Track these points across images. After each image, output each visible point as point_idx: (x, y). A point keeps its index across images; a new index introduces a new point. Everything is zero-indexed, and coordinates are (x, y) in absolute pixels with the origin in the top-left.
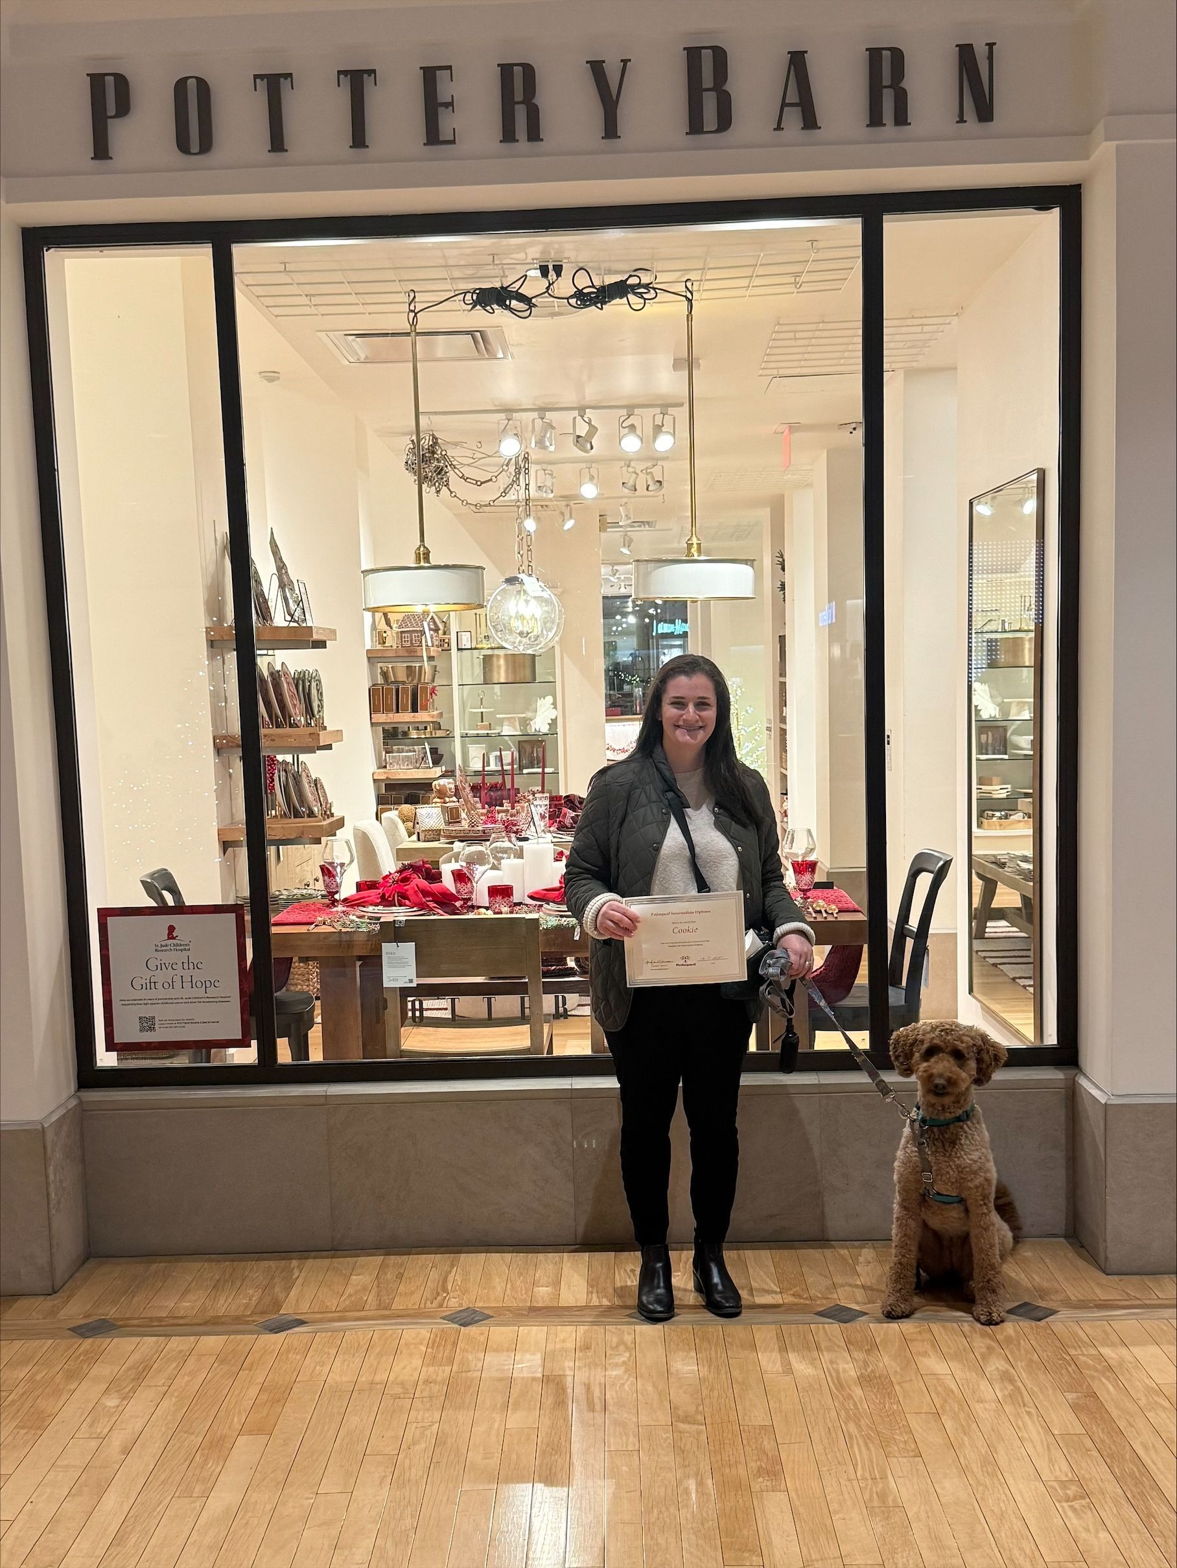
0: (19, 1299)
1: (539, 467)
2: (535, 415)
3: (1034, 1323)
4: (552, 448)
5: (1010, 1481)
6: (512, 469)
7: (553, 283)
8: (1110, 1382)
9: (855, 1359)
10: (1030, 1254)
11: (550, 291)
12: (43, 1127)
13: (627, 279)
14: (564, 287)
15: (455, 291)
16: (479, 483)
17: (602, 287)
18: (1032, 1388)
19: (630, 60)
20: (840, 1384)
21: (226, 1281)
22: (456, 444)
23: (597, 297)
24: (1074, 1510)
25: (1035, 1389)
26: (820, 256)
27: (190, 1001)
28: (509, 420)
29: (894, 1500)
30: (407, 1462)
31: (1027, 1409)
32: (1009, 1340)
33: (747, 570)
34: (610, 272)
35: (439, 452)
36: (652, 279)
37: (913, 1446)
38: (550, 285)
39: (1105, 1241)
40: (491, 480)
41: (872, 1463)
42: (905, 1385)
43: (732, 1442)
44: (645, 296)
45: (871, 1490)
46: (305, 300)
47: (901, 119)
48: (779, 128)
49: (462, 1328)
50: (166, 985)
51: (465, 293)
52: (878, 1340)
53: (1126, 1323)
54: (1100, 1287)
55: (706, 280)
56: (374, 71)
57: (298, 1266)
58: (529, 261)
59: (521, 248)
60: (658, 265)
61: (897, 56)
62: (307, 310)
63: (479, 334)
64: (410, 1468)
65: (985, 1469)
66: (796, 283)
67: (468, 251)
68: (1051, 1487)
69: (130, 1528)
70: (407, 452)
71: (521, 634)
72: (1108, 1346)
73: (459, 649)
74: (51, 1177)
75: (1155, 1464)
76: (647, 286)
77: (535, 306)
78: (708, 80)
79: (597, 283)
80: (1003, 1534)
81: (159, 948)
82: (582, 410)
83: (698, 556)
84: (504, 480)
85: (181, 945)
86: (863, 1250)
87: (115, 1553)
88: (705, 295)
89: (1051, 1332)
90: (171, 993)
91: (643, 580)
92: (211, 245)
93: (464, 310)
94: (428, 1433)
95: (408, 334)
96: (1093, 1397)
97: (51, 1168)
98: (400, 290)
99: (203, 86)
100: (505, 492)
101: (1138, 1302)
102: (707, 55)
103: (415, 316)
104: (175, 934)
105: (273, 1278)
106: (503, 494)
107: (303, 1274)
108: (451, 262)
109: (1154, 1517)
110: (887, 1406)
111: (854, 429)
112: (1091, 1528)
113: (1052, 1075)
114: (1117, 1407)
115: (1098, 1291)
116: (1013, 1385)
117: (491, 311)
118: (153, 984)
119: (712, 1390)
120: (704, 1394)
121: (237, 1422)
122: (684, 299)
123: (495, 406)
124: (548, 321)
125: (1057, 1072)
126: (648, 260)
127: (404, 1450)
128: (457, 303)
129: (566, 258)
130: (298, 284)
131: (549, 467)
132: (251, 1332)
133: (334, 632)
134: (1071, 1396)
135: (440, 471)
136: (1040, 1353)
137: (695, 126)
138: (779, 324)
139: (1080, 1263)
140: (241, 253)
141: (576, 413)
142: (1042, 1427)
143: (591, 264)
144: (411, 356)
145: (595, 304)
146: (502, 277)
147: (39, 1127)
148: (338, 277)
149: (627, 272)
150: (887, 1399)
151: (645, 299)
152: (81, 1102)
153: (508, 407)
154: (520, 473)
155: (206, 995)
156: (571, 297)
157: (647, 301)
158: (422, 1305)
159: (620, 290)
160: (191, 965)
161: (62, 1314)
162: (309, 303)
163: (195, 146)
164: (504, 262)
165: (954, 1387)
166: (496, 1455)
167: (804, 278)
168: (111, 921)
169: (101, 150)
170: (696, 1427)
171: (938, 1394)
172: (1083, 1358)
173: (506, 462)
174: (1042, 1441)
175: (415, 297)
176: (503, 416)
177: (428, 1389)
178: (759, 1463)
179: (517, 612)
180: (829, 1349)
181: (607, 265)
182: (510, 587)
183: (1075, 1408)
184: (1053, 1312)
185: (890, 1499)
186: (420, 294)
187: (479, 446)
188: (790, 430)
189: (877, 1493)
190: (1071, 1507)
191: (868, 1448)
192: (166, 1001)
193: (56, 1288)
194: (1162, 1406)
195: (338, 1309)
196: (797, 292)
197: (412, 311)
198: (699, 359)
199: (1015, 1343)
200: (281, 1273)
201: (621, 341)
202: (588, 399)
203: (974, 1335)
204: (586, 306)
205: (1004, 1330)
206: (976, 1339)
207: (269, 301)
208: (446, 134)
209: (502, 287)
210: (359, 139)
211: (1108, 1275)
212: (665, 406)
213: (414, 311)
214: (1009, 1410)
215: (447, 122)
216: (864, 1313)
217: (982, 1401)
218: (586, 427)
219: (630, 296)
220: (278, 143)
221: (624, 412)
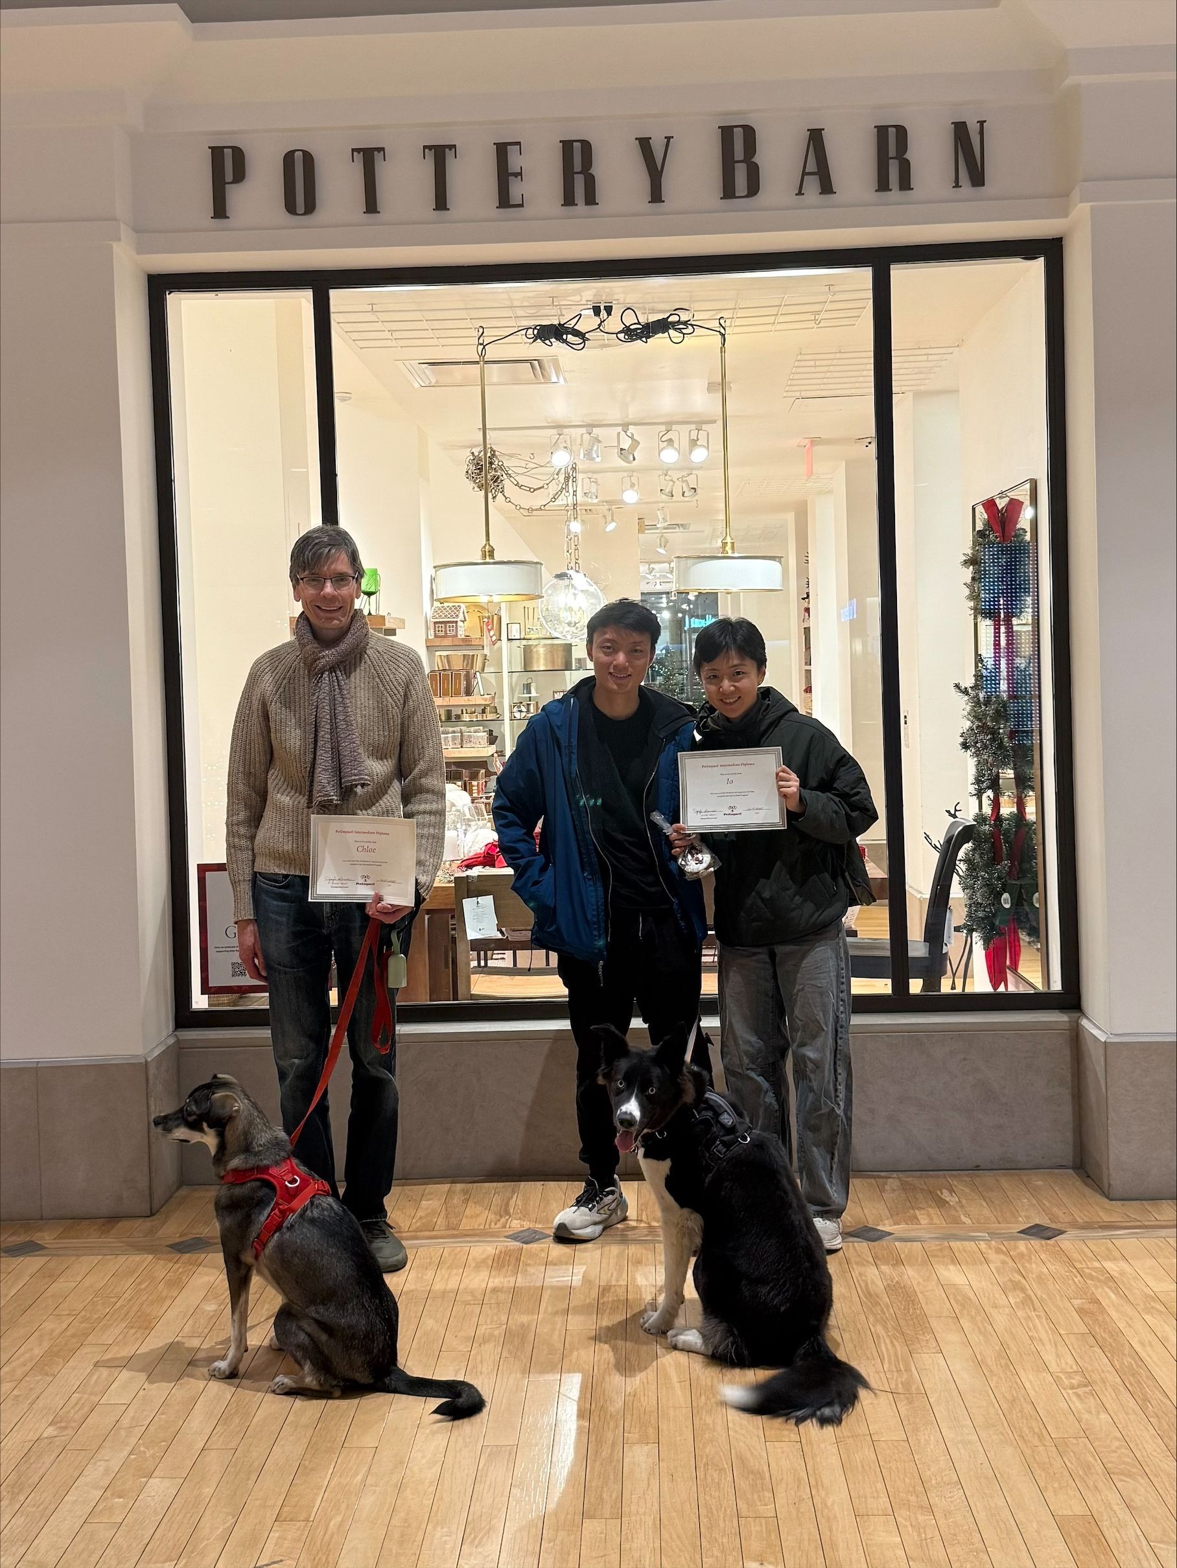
0: (119, 1221)
1: (585, 476)
2: (583, 430)
3: (1043, 1242)
4: (598, 460)
5: (1021, 1372)
6: (562, 478)
7: (604, 320)
8: (1112, 1291)
9: (882, 1273)
10: (1040, 1182)
11: (601, 328)
12: (146, 1061)
13: (669, 317)
14: (614, 323)
15: (519, 326)
16: (532, 490)
17: (646, 324)
18: (1041, 1297)
19: (672, 137)
20: (868, 1292)
22: (511, 456)
23: (642, 332)
24: (1078, 1396)
25: (1044, 1296)
26: (837, 297)
28: (560, 435)
29: (917, 1388)
30: (479, 1358)
31: (1038, 1314)
32: (1022, 1255)
33: (775, 566)
34: (653, 311)
35: (496, 463)
36: (690, 317)
37: (934, 1343)
38: (601, 322)
39: (1108, 1169)
40: (543, 487)
41: (898, 1357)
42: (926, 1294)
44: (684, 331)
45: (897, 1379)
46: (387, 335)
47: (905, 184)
48: (800, 193)
49: (525, 1246)
51: (528, 329)
52: (902, 1256)
53: (1129, 1242)
54: (1102, 1210)
55: (737, 318)
56: (454, 146)
58: (582, 302)
59: (578, 292)
60: (695, 306)
61: (901, 132)
62: (389, 343)
63: (537, 363)
64: (482, 1362)
66: (815, 320)
67: (531, 294)
68: (1058, 1377)
70: (467, 463)
71: (569, 624)
72: (1110, 1260)
73: (509, 640)
75: (1150, 1359)
76: (686, 323)
77: (588, 339)
78: (739, 154)
79: (643, 320)
80: (1014, 1416)
82: (625, 426)
83: (733, 553)
84: (553, 488)
86: (888, 1181)
87: (222, 1430)
88: (737, 330)
89: (1058, 1249)
91: (683, 573)
92: (311, 290)
93: (524, 343)
94: (497, 1333)
95: (477, 363)
96: (1096, 1303)
97: (151, 1100)
98: (471, 326)
99: (308, 158)
100: (555, 498)
101: (1138, 1223)
102: (738, 132)
103: (484, 347)
106: (553, 500)
108: (516, 303)
109: (1149, 1401)
110: (911, 1311)
111: (870, 443)
112: (1093, 1413)
114: (1117, 1311)
115: (1102, 1213)
116: (1024, 1294)
122: (718, 333)
123: (548, 423)
124: (598, 351)
125: (1062, 1015)
126: (686, 301)
127: (476, 1347)
128: (520, 337)
129: (615, 300)
130: (382, 322)
131: (595, 476)
133: (403, 621)
134: (1077, 1302)
135: (496, 479)
136: (1050, 1266)
137: (729, 192)
138: (801, 354)
139: (1088, 1191)
140: (338, 297)
141: (620, 429)
142: (1050, 1328)
143: (636, 305)
144: (480, 380)
145: (640, 338)
146: (558, 316)
147: (143, 1061)
148: (417, 315)
149: (670, 310)
150: (910, 1305)
151: (684, 334)
152: (178, 1041)
153: (559, 424)
154: (568, 481)
156: (620, 332)
157: (686, 336)
158: (487, 1226)
159: (662, 326)
161: (160, 1234)
162: (391, 337)
163: (300, 208)
164: (562, 303)
165: (971, 1295)
166: (559, 1351)
167: (821, 315)
168: (209, 875)
169: (220, 211)
171: (957, 1301)
172: (1087, 1271)
173: (556, 472)
174: (1050, 1340)
175: (483, 333)
176: (554, 431)
177: (495, 1297)
179: (566, 605)
180: (857, 1263)
181: (651, 305)
182: (561, 582)
183: (1081, 1312)
184: (1061, 1233)
185: (913, 1387)
186: (488, 330)
187: (532, 457)
188: (811, 443)
189: (902, 1382)
190: (1075, 1394)
191: (894, 1346)
193: (154, 1211)
194: (1158, 1310)
195: (410, 1229)
196: (818, 327)
197: (481, 344)
198: (730, 383)
199: (1027, 1258)
201: (662, 368)
202: (631, 416)
203: (989, 1251)
204: (633, 340)
205: (1016, 1248)
206: (992, 1255)
207: (356, 336)
208: (515, 198)
209: (560, 324)
210: (441, 203)
211: (1111, 1200)
212: (700, 423)
213: (482, 344)
214: (1020, 1313)
215: (517, 189)
216: (890, 1234)
217: (996, 1307)
218: (629, 441)
219: (671, 331)
220: (371, 206)
221: (663, 428)
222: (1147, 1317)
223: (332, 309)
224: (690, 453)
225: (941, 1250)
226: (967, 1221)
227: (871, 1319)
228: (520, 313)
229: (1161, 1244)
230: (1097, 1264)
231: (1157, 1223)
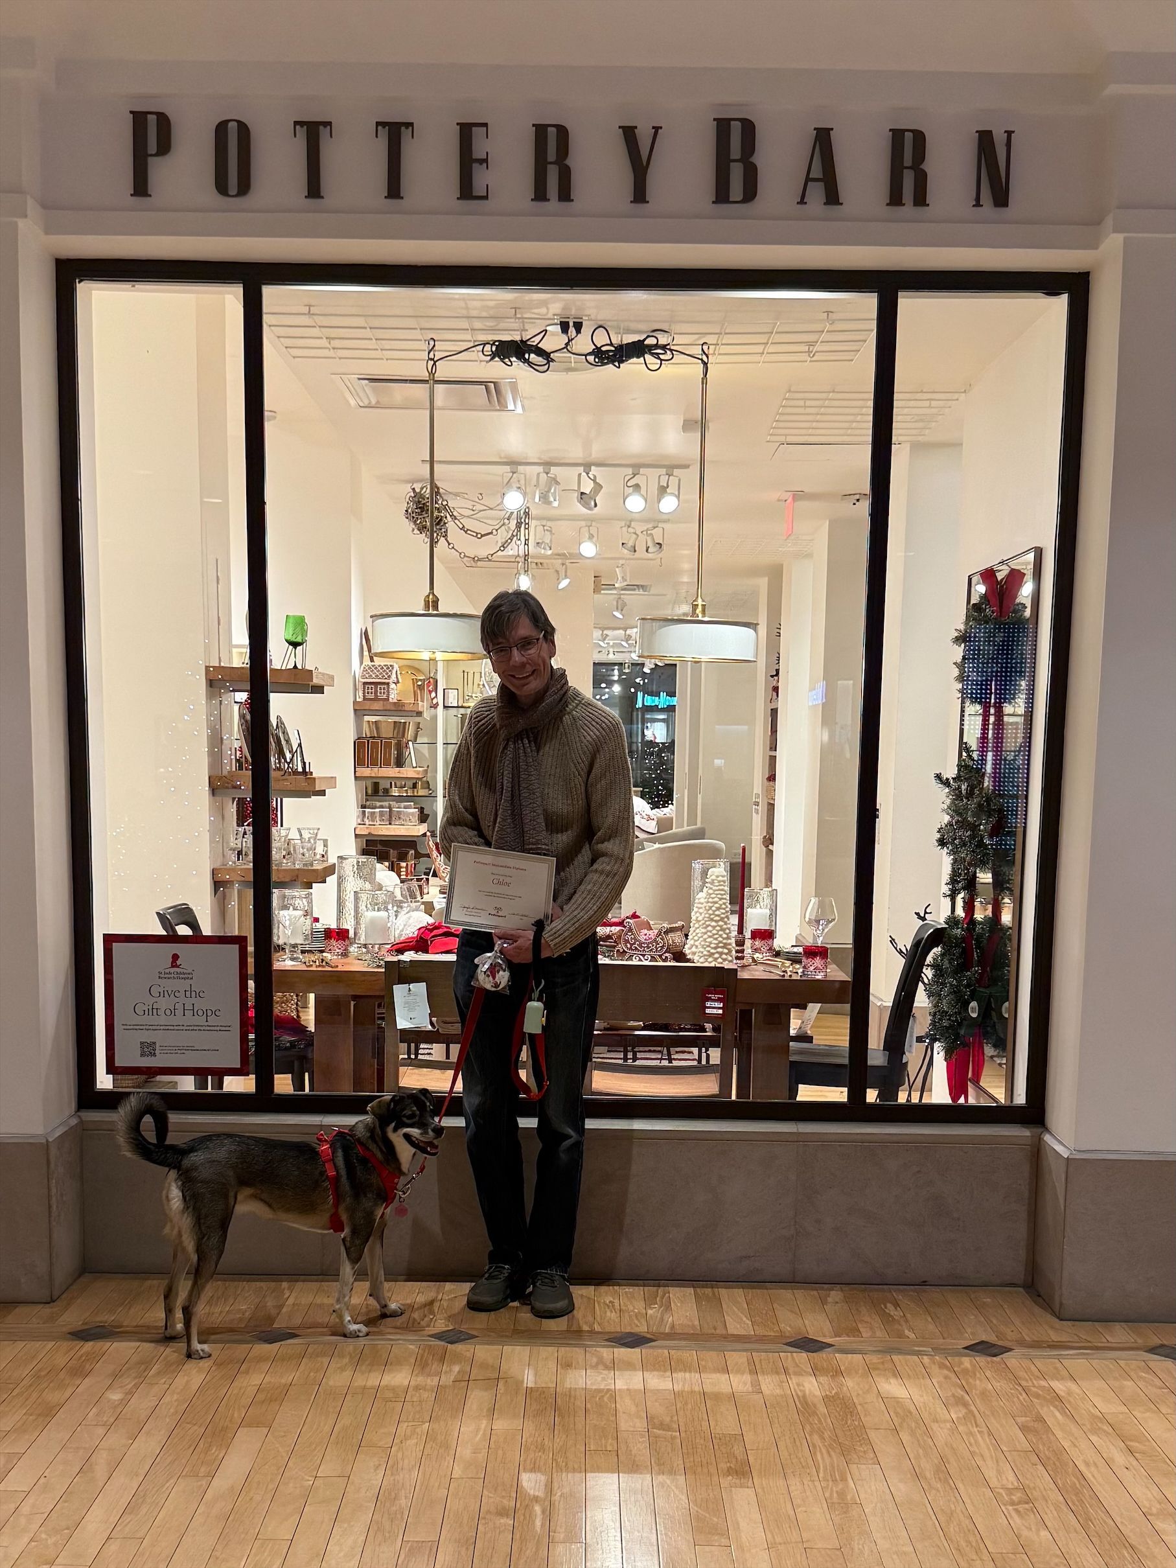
0: (16, 1307)
2: (540, 469)
3: (989, 1359)
4: (555, 504)
5: (960, 1486)
6: (513, 523)
7: (572, 339)
8: (1058, 1410)
9: (821, 1384)
10: (989, 1300)
11: (569, 347)
12: (47, 1141)
13: (645, 340)
14: (583, 344)
15: (475, 341)
16: (479, 536)
17: (620, 346)
18: (986, 1413)
19: (661, 128)
20: (806, 1402)
21: (218, 1298)
23: (614, 355)
24: (1017, 1511)
25: (988, 1413)
26: (835, 327)
27: (192, 1028)
28: (513, 473)
29: (853, 1498)
30: (400, 1455)
31: (980, 1429)
32: (966, 1371)
33: (746, 633)
34: (629, 331)
35: (440, 502)
36: (670, 340)
37: (872, 1455)
38: (570, 341)
39: (1061, 1289)
40: (491, 533)
41: (834, 1468)
42: (865, 1403)
43: (704, 1447)
44: (662, 356)
45: (832, 1489)
46: (324, 343)
47: (921, 199)
48: (802, 202)
49: (448, 1344)
50: (168, 1012)
51: (485, 345)
52: (842, 1368)
53: (1076, 1360)
54: (1055, 1331)
55: (722, 344)
56: (411, 124)
57: (289, 1288)
58: (550, 316)
59: (545, 303)
60: (676, 328)
61: (919, 138)
62: (325, 353)
63: (492, 385)
64: (403, 1459)
65: (937, 1476)
66: (809, 352)
67: (492, 304)
68: (998, 1493)
69: (141, 1500)
72: (1059, 1380)
74: (54, 1191)
75: (1095, 1479)
76: (664, 347)
77: (553, 360)
78: (735, 150)
79: (616, 340)
80: (952, 1529)
81: (161, 976)
82: (588, 467)
83: (703, 617)
84: (503, 536)
85: (184, 974)
86: (831, 1292)
87: (127, 1521)
88: (721, 361)
89: (1004, 1366)
90: (173, 1020)
91: (648, 638)
92: (242, 285)
93: (481, 361)
94: (418, 1430)
95: (426, 381)
96: (1042, 1422)
97: (54, 1181)
98: (420, 337)
99: (244, 130)
101: (1090, 1344)
102: (736, 127)
103: (435, 364)
104: (178, 963)
105: (264, 1297)
106: (502, 549)
107: (294, 1294)
108: (474, 313)
109: (1091, 1521)
110: (849, 1422)
111: (858, 500)
112: (1033, 1529)
113: (1020, 1132)
114: (1063, 1429)
115: (1051, 1332)
116: (967, 1409)
117: (510, 364)
118: (155, 1011)
119: (686, 1403)
120: (678, 1407)
121: (237, 1416)
122: (700, 361)
123: (501, 458)
124: (563, 375)
125: (1024, 1129)
126: (667, 321)
127: (396, 1444)
128: (476, 354)
129: (586, 316)
130: (320, 327)
131: (549, 523)
132: (247, 1342)
133: (332, 677)
134: (1021, 1419)
135: (439, 521)
136: (994, 1383)
137: (722, 195)
138: (790, 394)
139: (1038, 1310)
140: (271, 294)
141: (581, 469)
142: (991, 1443)
143: (609, 323)
144: (428, 404)
145: (613, 362)
146: (522, 330)
147: (44, 1141)
148: (360, 322)
149: (646, 332)
150: (849, 1417)
151: (661, 360)
152: (81, 1122)
153: (513, 460)
154: (520, 528)
155: (206, 1024)
156: (590, 354)
157: (663, 362)
158: (410, 1325)
159: (637, 349)
160: (193, 993)
161: (63, 1319)
162: (328, 346)
163: (233, 188)
164: (526, 316)
165: (912, 1408)
166: (484, 1450)
167: (817, 348)
168: (116, 946)
169: (141, 187)
170: (670, 1433)
171: (897, 1414)
172: (1034, 1389)
174: (992, 1456)
175: (434, 346)
176: (508, 468)
177: (418, 1395)
178: (728, 1465)
180: (795, 1374)
181: (626, 325)
183: (1024, 1429)
184: (1010, 1350)
185: (849, 1497)
186: (439, 343)
188: (794, 498)
189: (837, 1492)
190: (1015, 1510)
191: (830, 1455)
192: (167, 1028)
193: (55, 1298)
194: (1105, 1431)
196: (810, 361)
197: (431, 359)
198: (710, 421)
199: (971, 1374)
200: (272, 1293)
201: (632, 399)
202: (593, 456)
203: (933, 1366)
204: (603, 364)
205: (961, 1363)
206: (935, 1370)
207: (289, 342)
208: (479, 190)
209: (522, 341)
210: (394, 190)
211: (1061, 1320)
212: (671, 467)
213: (433, 359)
214: (961, 1428)
215: (482, 178)
216: (830, 1345)
217: (937, 1422)
218: (592, 484)
219: (647, 356)
220: (314, 190)
221: (630, 471)
222: (1094, 1438)
223: (265, 309)
224: (659, 501)
225: (883, 1363)
226: (912, 1336)
227: (808, 1427)
228: (478, 324)
229: (1111, 1366)
230: (1043, 1383)
231: (1109, 1345)
